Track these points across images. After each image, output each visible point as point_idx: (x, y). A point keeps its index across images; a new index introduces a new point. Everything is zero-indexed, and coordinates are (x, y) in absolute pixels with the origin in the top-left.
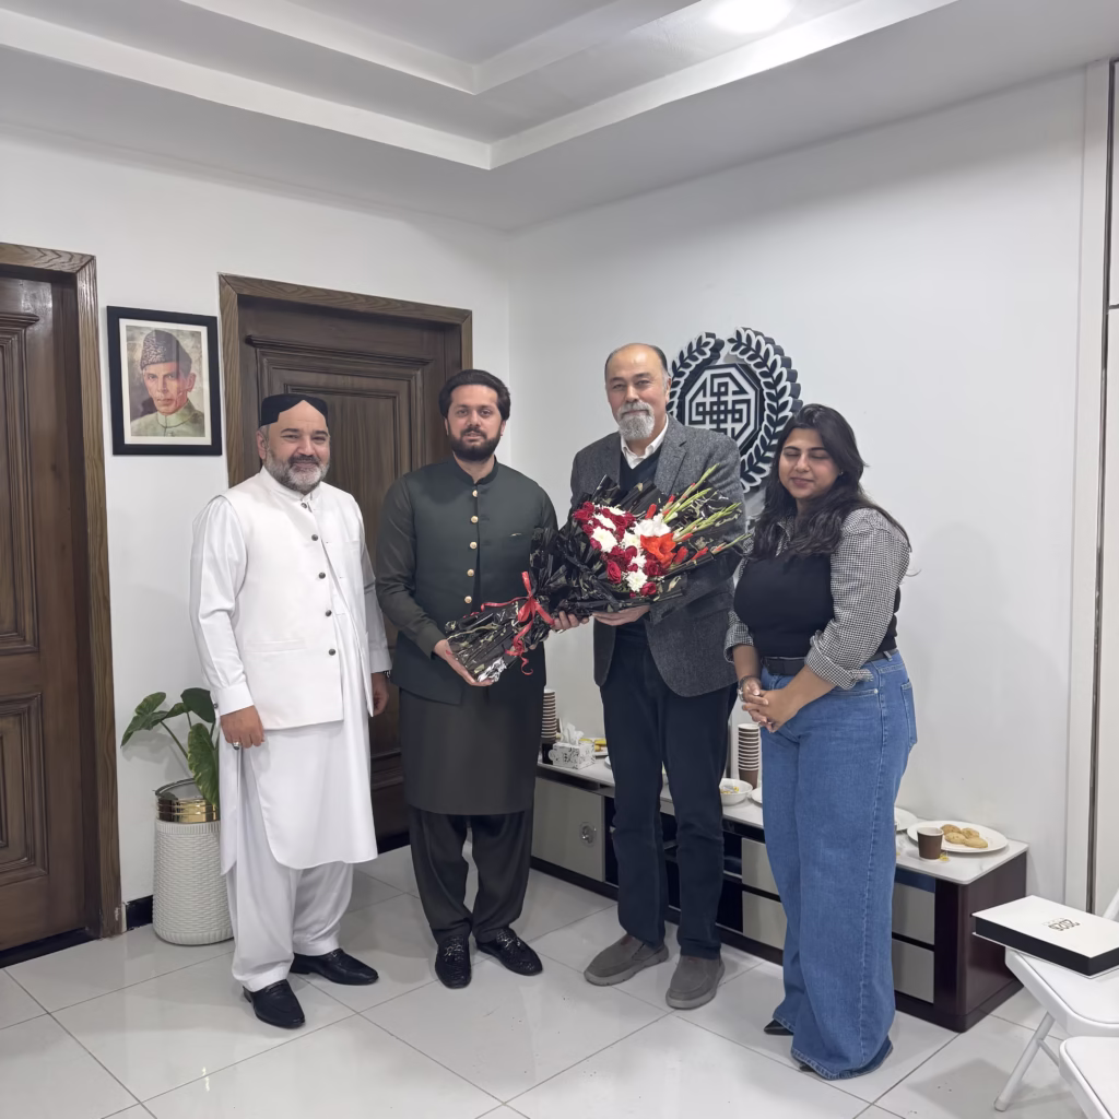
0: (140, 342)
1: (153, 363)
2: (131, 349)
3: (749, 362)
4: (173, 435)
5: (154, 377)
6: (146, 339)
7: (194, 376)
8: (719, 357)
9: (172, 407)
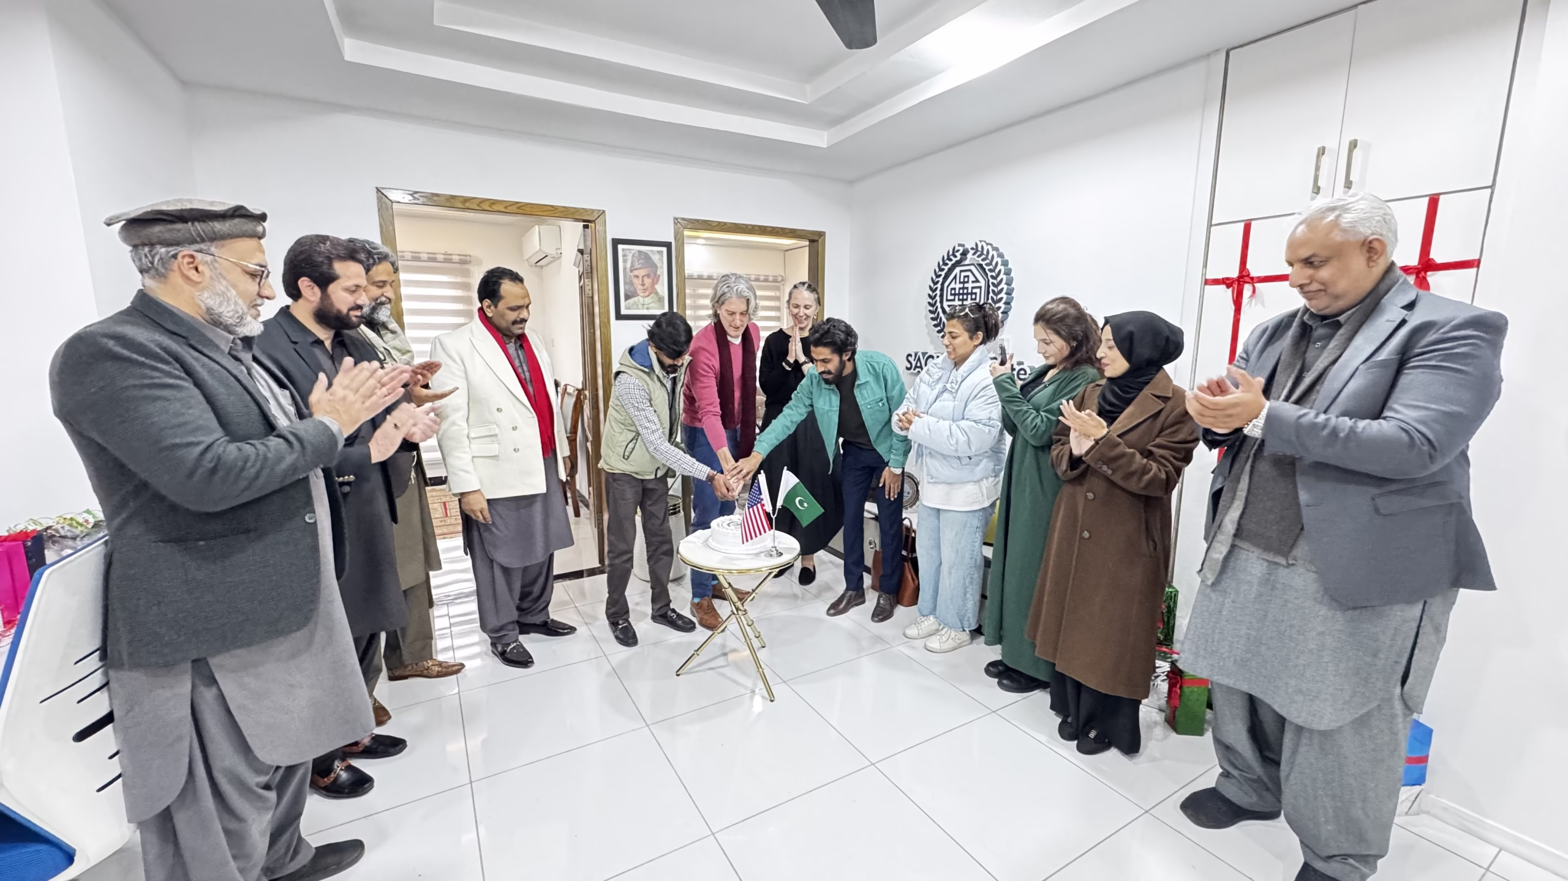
0: (630, 258)
1: (636, 269)
2: (625, 261)
3: (981, 262)
4: (648, 309)
5: (637, 277)
6: (633, 256)
7: (659, 276)
8: (966, 258)
9: (647, 294)
